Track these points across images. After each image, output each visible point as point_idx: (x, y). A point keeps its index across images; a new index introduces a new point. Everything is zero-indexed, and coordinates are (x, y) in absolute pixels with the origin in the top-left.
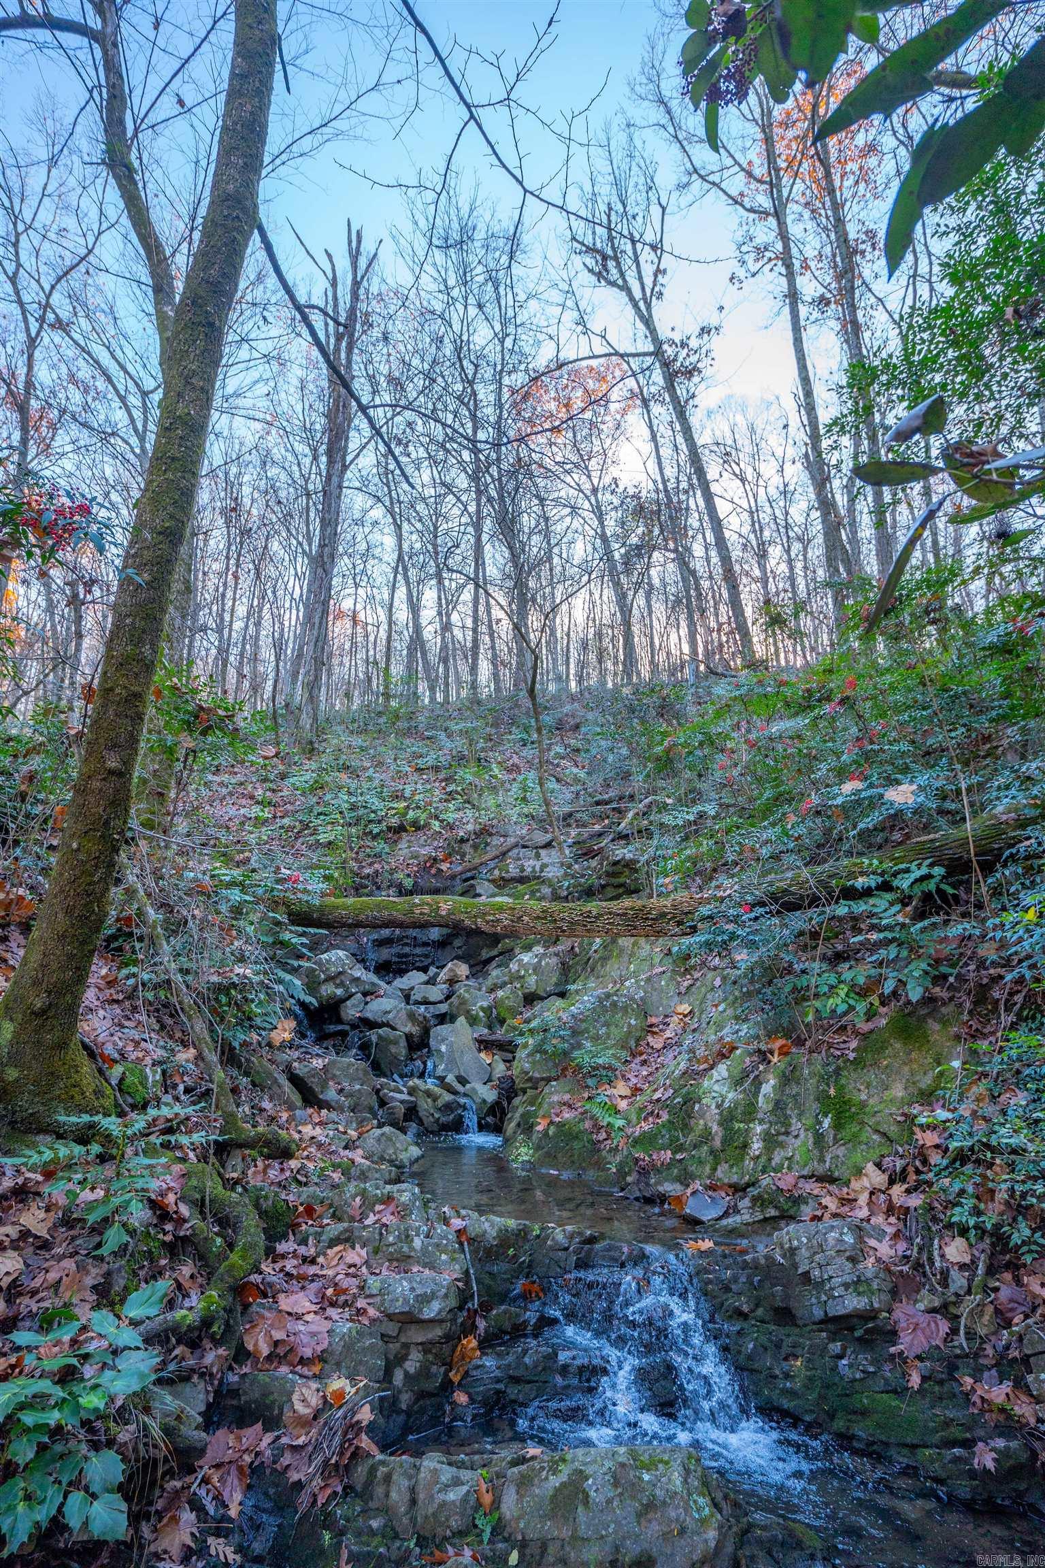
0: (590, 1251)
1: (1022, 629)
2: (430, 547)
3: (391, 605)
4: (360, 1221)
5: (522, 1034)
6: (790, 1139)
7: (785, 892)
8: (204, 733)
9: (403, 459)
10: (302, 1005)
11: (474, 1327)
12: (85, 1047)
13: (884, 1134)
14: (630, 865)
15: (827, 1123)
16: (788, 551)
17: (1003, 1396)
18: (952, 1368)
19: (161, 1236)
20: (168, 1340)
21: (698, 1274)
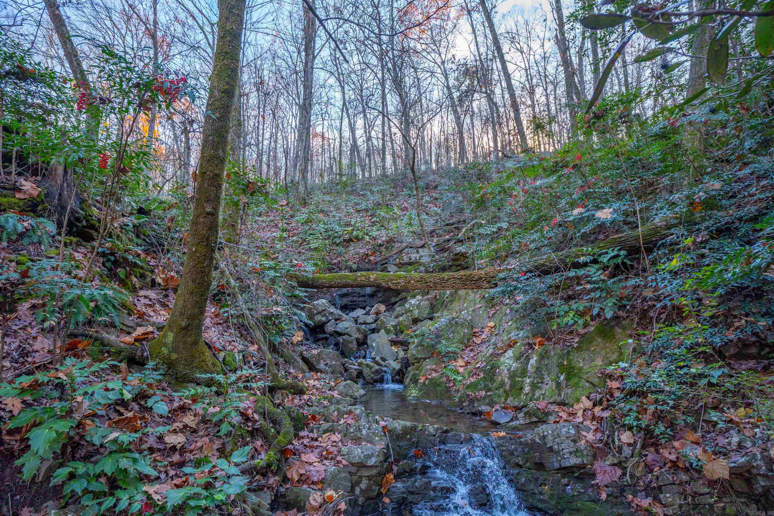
0: (447, 436)
1: (673, 124)
2: (359, 98)
3: (341, 128)
4: (337, 422)
5: (412, 337)
6: (544, 386)
7: (543, 265)
8: (252, 195)
9: (344, 51)
10: (306, 325)
11: (392, 470)
12: (207, 344)
13: (591, 383)
14: (463, 255)
15: (562, 377)
16: (546, 90)
17: (647, 504)
18: (622, 491)
19: (246, 428)
20: (252, 473)
21: (498, 447)
